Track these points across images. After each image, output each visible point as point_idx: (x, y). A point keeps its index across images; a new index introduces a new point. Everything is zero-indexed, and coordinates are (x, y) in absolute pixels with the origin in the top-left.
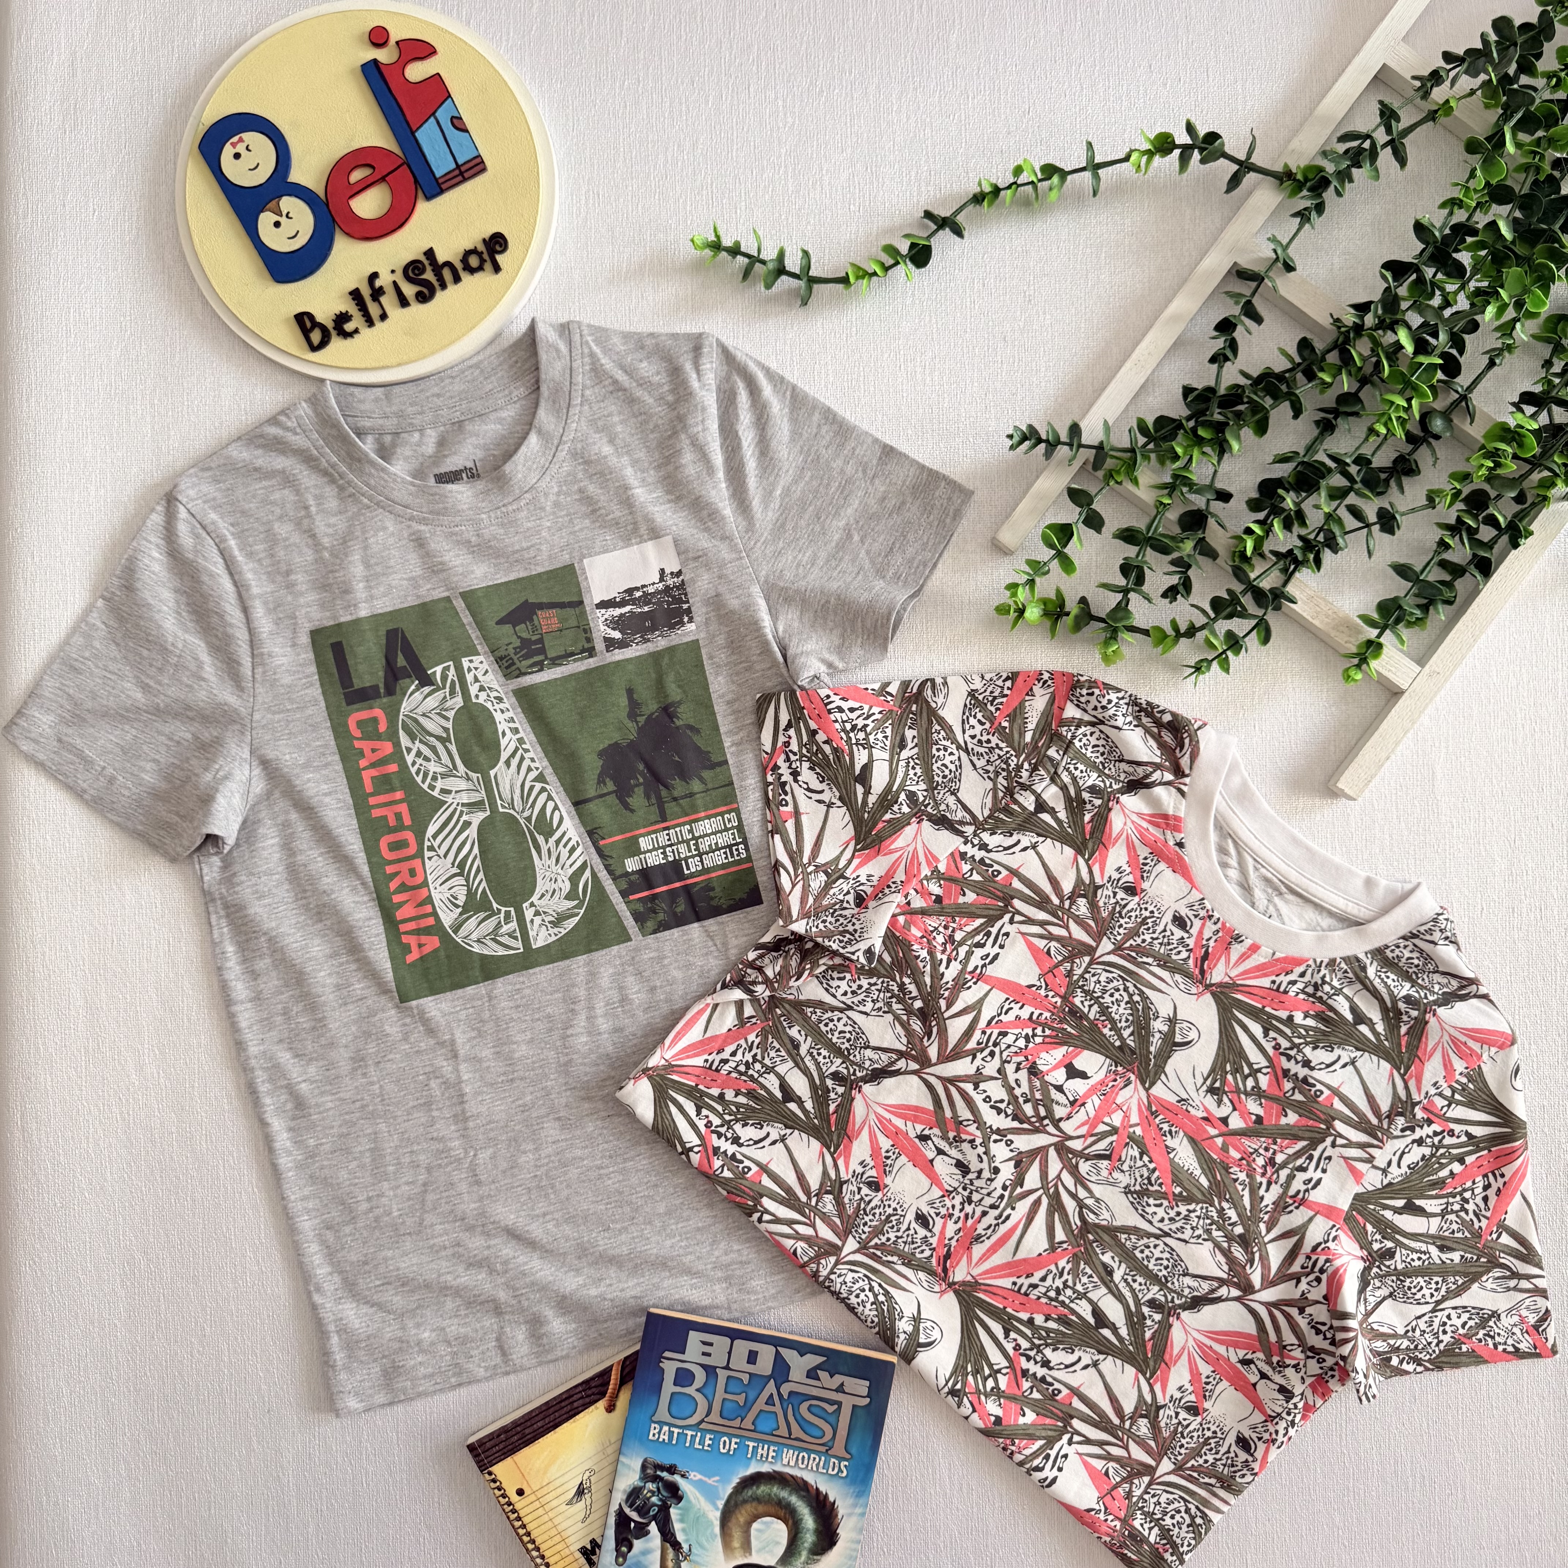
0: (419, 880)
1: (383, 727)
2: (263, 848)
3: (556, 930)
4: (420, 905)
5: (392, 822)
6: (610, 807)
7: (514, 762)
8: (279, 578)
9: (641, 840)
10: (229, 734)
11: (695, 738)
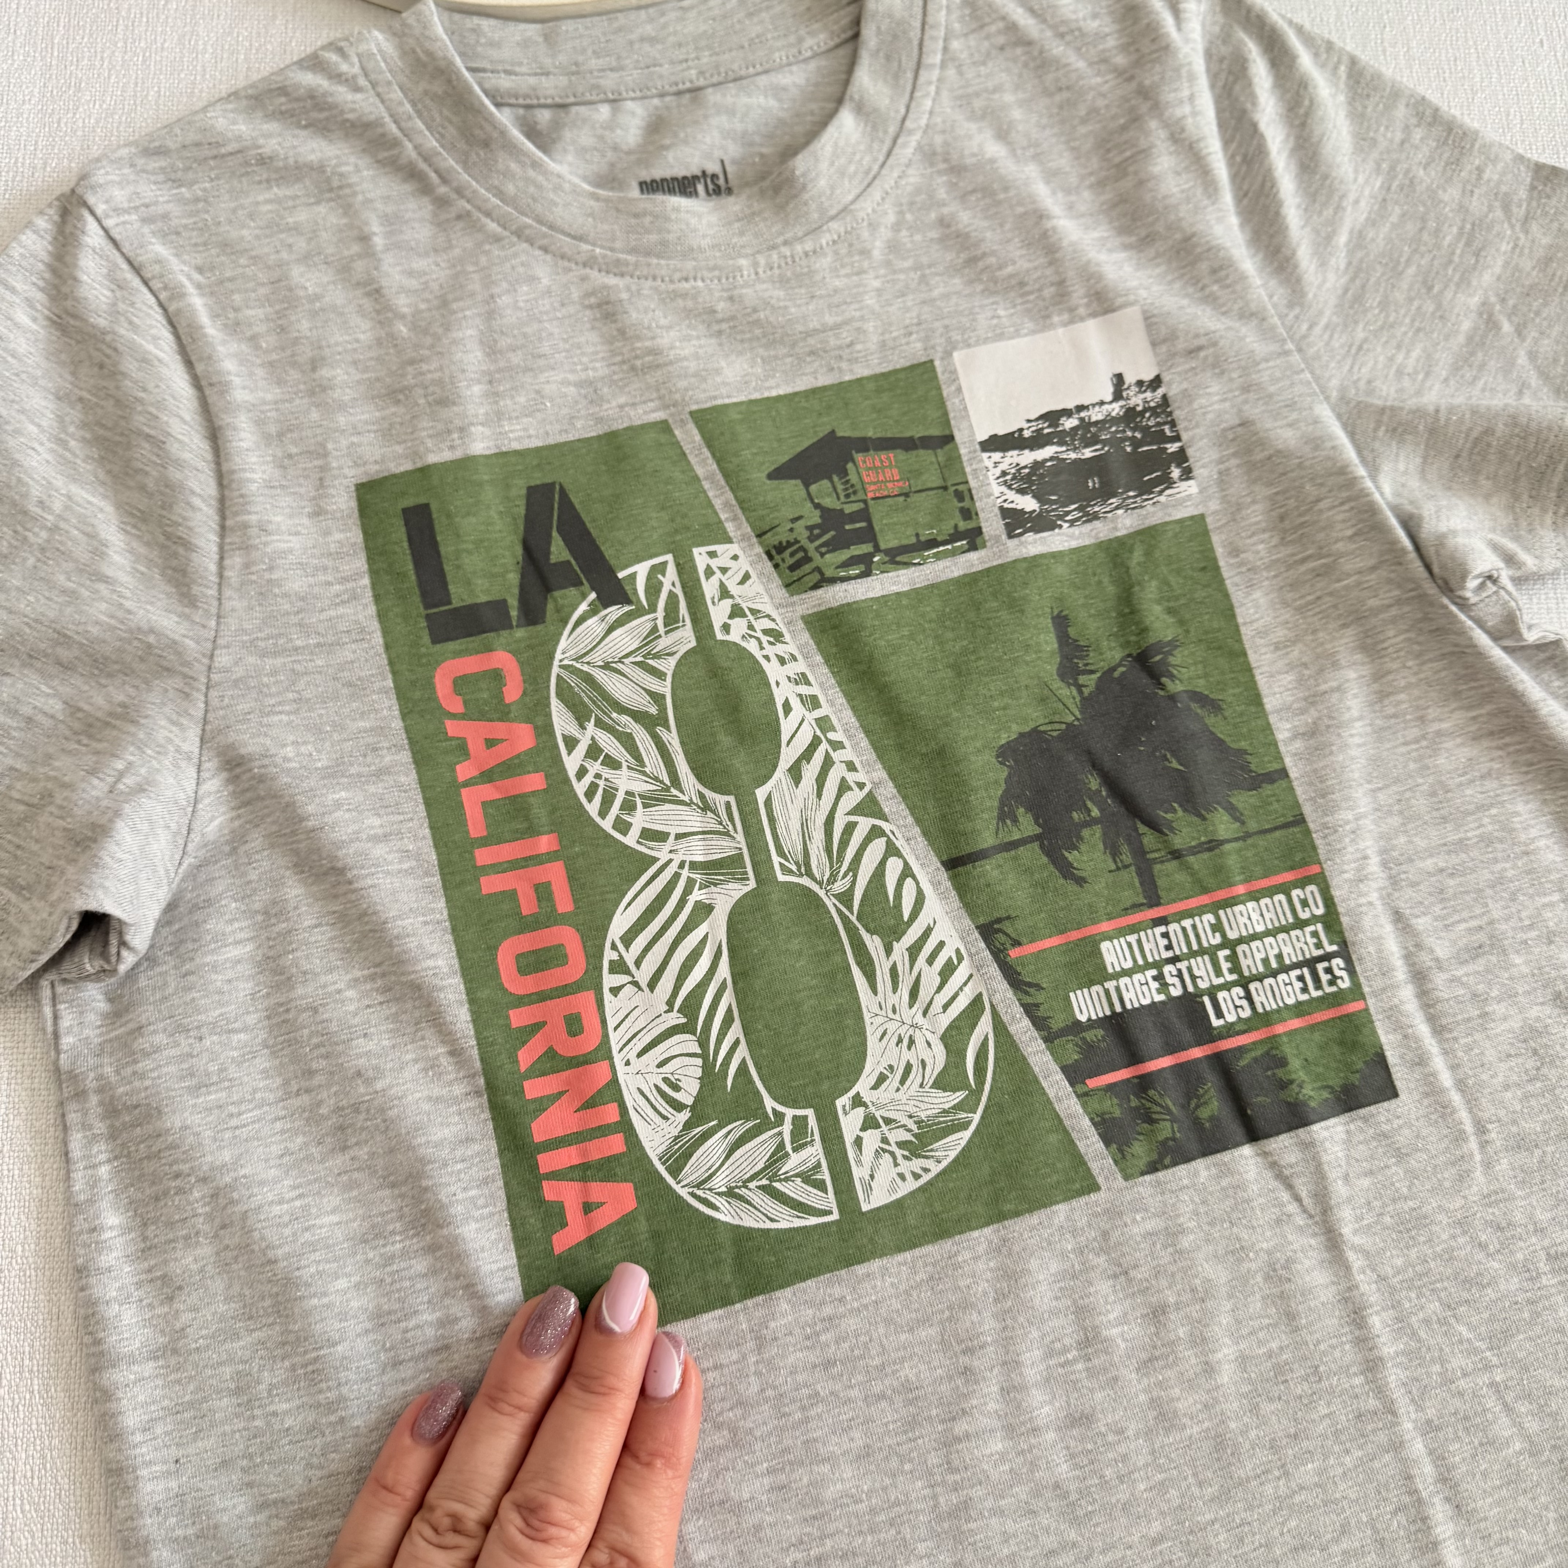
0: (589, 1042)
1: (512, 692)
2: (215, 968)
3: (916, 1164)
4: (590, 1104)
5: (528, 906)
6: (1028, 871)
7: (811, 771)
8: (294, 375)
9: (1105, 946)
10: (154, 697)
11: (1211, 720)
